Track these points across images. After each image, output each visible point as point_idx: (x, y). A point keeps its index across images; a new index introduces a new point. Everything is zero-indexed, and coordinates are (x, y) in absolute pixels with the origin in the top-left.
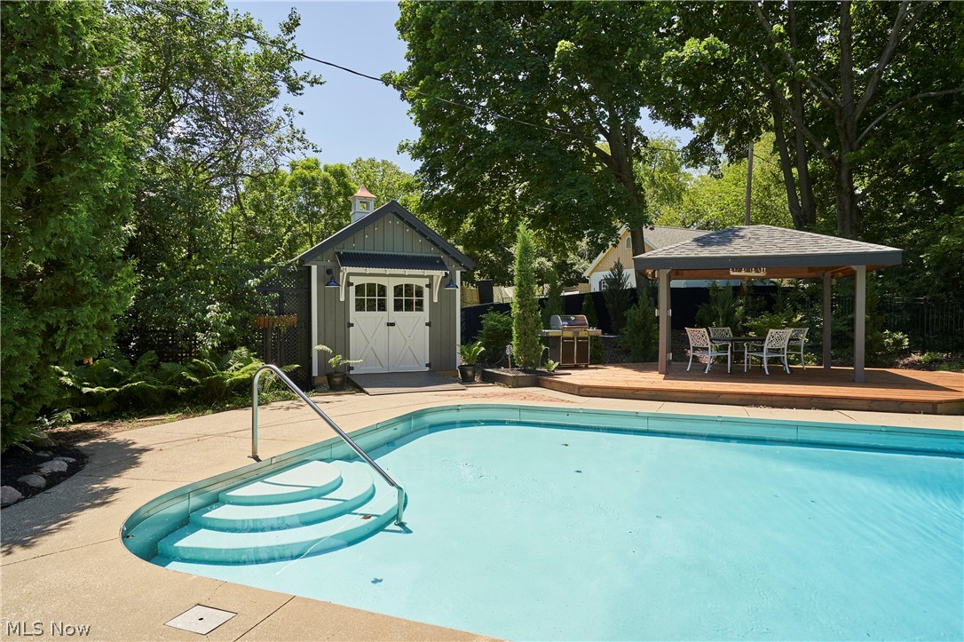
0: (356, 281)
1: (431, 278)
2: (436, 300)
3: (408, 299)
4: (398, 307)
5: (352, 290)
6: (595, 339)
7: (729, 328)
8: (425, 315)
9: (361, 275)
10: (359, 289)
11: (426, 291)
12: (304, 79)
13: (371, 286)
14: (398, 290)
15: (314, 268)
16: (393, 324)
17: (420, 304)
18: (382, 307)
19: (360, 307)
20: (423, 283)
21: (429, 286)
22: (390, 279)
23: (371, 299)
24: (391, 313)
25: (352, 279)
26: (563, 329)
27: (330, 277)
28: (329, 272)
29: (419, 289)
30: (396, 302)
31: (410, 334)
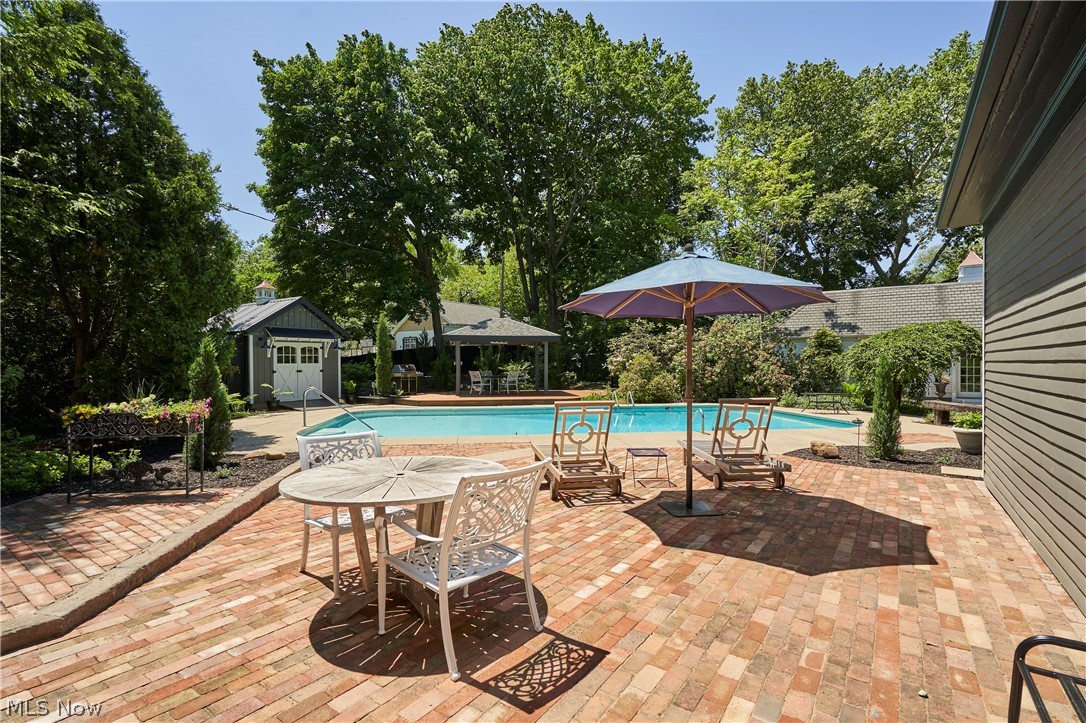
0: (278, 345)
1: (324, 344)
2: (326, 357)
3: (310, 356)
4: (303, 360)
5: (275, 350)
6: (420, 378)
8: (320, 365)
9: (281, 342)
10: (280, 350)
11: (320, 351)
13: (287, 348)
14: (303, 350)
15: (251, 338)
16: (300, 371)
17: (316, 361)
18: (294, 361)
19: (280, 361)
20: (318, 346)
21: (322, 348)
22: (298, 344)
23: (287, 356)
24: (299, 364)
25: (275, 344)
26: (402, 373)
27: (261, 343)
28: (260, 340)
29: (316, 349)
30: (302, 358)
31: (311, 376)
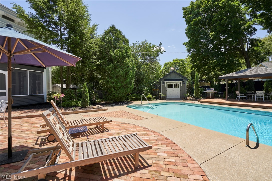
0: (168, 83)
1: (181, 82)
2: (182, 86)
3: (177, 86)
4: (175, 87)
5: (167, 85)
6: (215, 93)
7: (254, 91)
8: (180, 89)
9: (169, 83)
10: (168, 85)
11: (180, 85)
12: (163, 52)
13: (170, 84)
14: (175, 85)
15: (161, 82)
16: (174, 90)
17: (179, 87)
18: (172, 87)
19: (168, 87)
20: (179, 83)
21: (180, 84)
22: (173, 83)
23: (170, 86)
25: (167, 83)
26: (207, 91)
27: (163, 83)
28: (163, 82)
29: (179, 84)
30: (174, 86)
31: (177, 92)
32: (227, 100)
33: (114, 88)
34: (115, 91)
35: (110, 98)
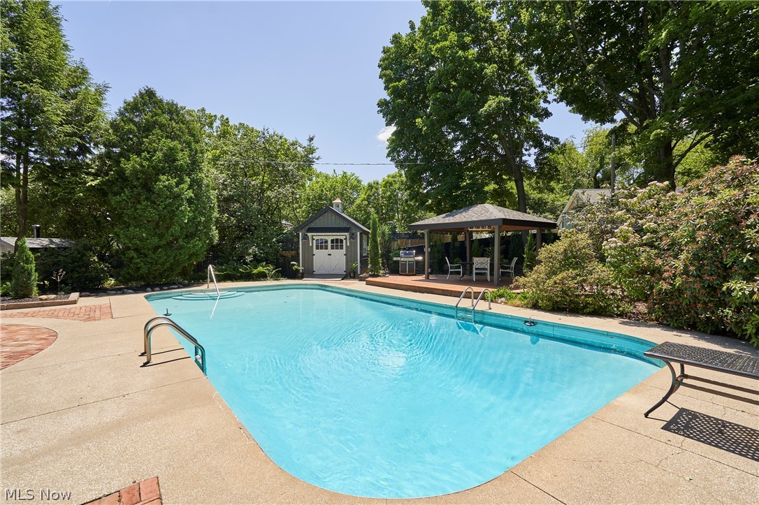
0: (316, 238)
1: (346, 236)
2: (348, 244)
3: (337, 244)
4: (332, 248)
5: (314, 241)
8: (344, 251)
9: (318, 236)
10: (317, 241)
11: (344, 241)
14: (332, 241)
15: (300, 234)
16: (330, 255)
17: (342, 248)
18: (326, 248)
19: (317, 248)
20: (343, 238)
21: (346, 239)
22: (329, 237)
23: (322, 245)
24: (329, 250)
25: (314, 237)
26: (401, 257)
27: (306, 237)
28: (305, 235)
29: (341, 241)
30: (331, 246)
31: (337, 259)
32: (428, 278)
33: (136, 250)
34: (139, 258)
35: (129, 274)
